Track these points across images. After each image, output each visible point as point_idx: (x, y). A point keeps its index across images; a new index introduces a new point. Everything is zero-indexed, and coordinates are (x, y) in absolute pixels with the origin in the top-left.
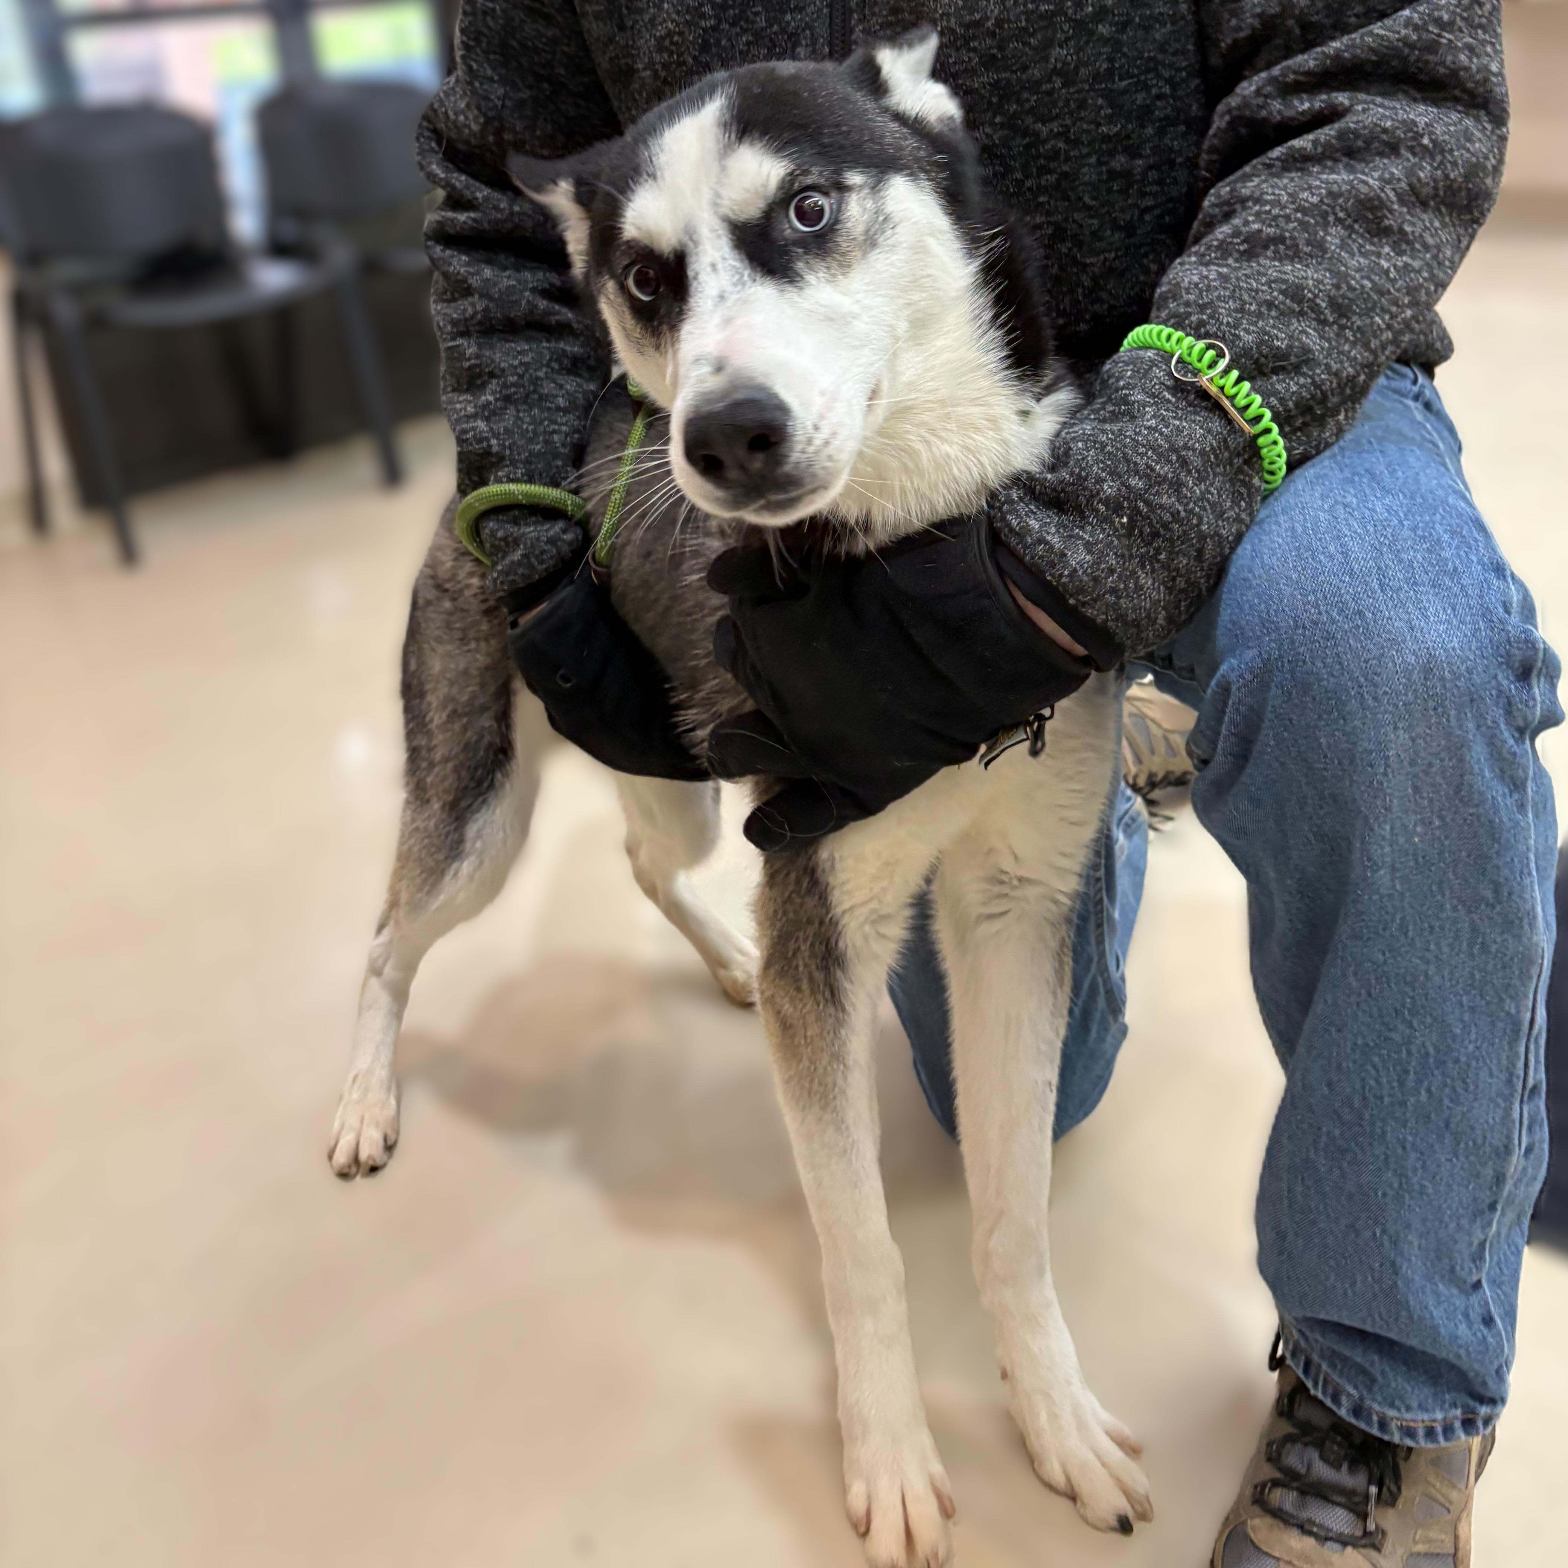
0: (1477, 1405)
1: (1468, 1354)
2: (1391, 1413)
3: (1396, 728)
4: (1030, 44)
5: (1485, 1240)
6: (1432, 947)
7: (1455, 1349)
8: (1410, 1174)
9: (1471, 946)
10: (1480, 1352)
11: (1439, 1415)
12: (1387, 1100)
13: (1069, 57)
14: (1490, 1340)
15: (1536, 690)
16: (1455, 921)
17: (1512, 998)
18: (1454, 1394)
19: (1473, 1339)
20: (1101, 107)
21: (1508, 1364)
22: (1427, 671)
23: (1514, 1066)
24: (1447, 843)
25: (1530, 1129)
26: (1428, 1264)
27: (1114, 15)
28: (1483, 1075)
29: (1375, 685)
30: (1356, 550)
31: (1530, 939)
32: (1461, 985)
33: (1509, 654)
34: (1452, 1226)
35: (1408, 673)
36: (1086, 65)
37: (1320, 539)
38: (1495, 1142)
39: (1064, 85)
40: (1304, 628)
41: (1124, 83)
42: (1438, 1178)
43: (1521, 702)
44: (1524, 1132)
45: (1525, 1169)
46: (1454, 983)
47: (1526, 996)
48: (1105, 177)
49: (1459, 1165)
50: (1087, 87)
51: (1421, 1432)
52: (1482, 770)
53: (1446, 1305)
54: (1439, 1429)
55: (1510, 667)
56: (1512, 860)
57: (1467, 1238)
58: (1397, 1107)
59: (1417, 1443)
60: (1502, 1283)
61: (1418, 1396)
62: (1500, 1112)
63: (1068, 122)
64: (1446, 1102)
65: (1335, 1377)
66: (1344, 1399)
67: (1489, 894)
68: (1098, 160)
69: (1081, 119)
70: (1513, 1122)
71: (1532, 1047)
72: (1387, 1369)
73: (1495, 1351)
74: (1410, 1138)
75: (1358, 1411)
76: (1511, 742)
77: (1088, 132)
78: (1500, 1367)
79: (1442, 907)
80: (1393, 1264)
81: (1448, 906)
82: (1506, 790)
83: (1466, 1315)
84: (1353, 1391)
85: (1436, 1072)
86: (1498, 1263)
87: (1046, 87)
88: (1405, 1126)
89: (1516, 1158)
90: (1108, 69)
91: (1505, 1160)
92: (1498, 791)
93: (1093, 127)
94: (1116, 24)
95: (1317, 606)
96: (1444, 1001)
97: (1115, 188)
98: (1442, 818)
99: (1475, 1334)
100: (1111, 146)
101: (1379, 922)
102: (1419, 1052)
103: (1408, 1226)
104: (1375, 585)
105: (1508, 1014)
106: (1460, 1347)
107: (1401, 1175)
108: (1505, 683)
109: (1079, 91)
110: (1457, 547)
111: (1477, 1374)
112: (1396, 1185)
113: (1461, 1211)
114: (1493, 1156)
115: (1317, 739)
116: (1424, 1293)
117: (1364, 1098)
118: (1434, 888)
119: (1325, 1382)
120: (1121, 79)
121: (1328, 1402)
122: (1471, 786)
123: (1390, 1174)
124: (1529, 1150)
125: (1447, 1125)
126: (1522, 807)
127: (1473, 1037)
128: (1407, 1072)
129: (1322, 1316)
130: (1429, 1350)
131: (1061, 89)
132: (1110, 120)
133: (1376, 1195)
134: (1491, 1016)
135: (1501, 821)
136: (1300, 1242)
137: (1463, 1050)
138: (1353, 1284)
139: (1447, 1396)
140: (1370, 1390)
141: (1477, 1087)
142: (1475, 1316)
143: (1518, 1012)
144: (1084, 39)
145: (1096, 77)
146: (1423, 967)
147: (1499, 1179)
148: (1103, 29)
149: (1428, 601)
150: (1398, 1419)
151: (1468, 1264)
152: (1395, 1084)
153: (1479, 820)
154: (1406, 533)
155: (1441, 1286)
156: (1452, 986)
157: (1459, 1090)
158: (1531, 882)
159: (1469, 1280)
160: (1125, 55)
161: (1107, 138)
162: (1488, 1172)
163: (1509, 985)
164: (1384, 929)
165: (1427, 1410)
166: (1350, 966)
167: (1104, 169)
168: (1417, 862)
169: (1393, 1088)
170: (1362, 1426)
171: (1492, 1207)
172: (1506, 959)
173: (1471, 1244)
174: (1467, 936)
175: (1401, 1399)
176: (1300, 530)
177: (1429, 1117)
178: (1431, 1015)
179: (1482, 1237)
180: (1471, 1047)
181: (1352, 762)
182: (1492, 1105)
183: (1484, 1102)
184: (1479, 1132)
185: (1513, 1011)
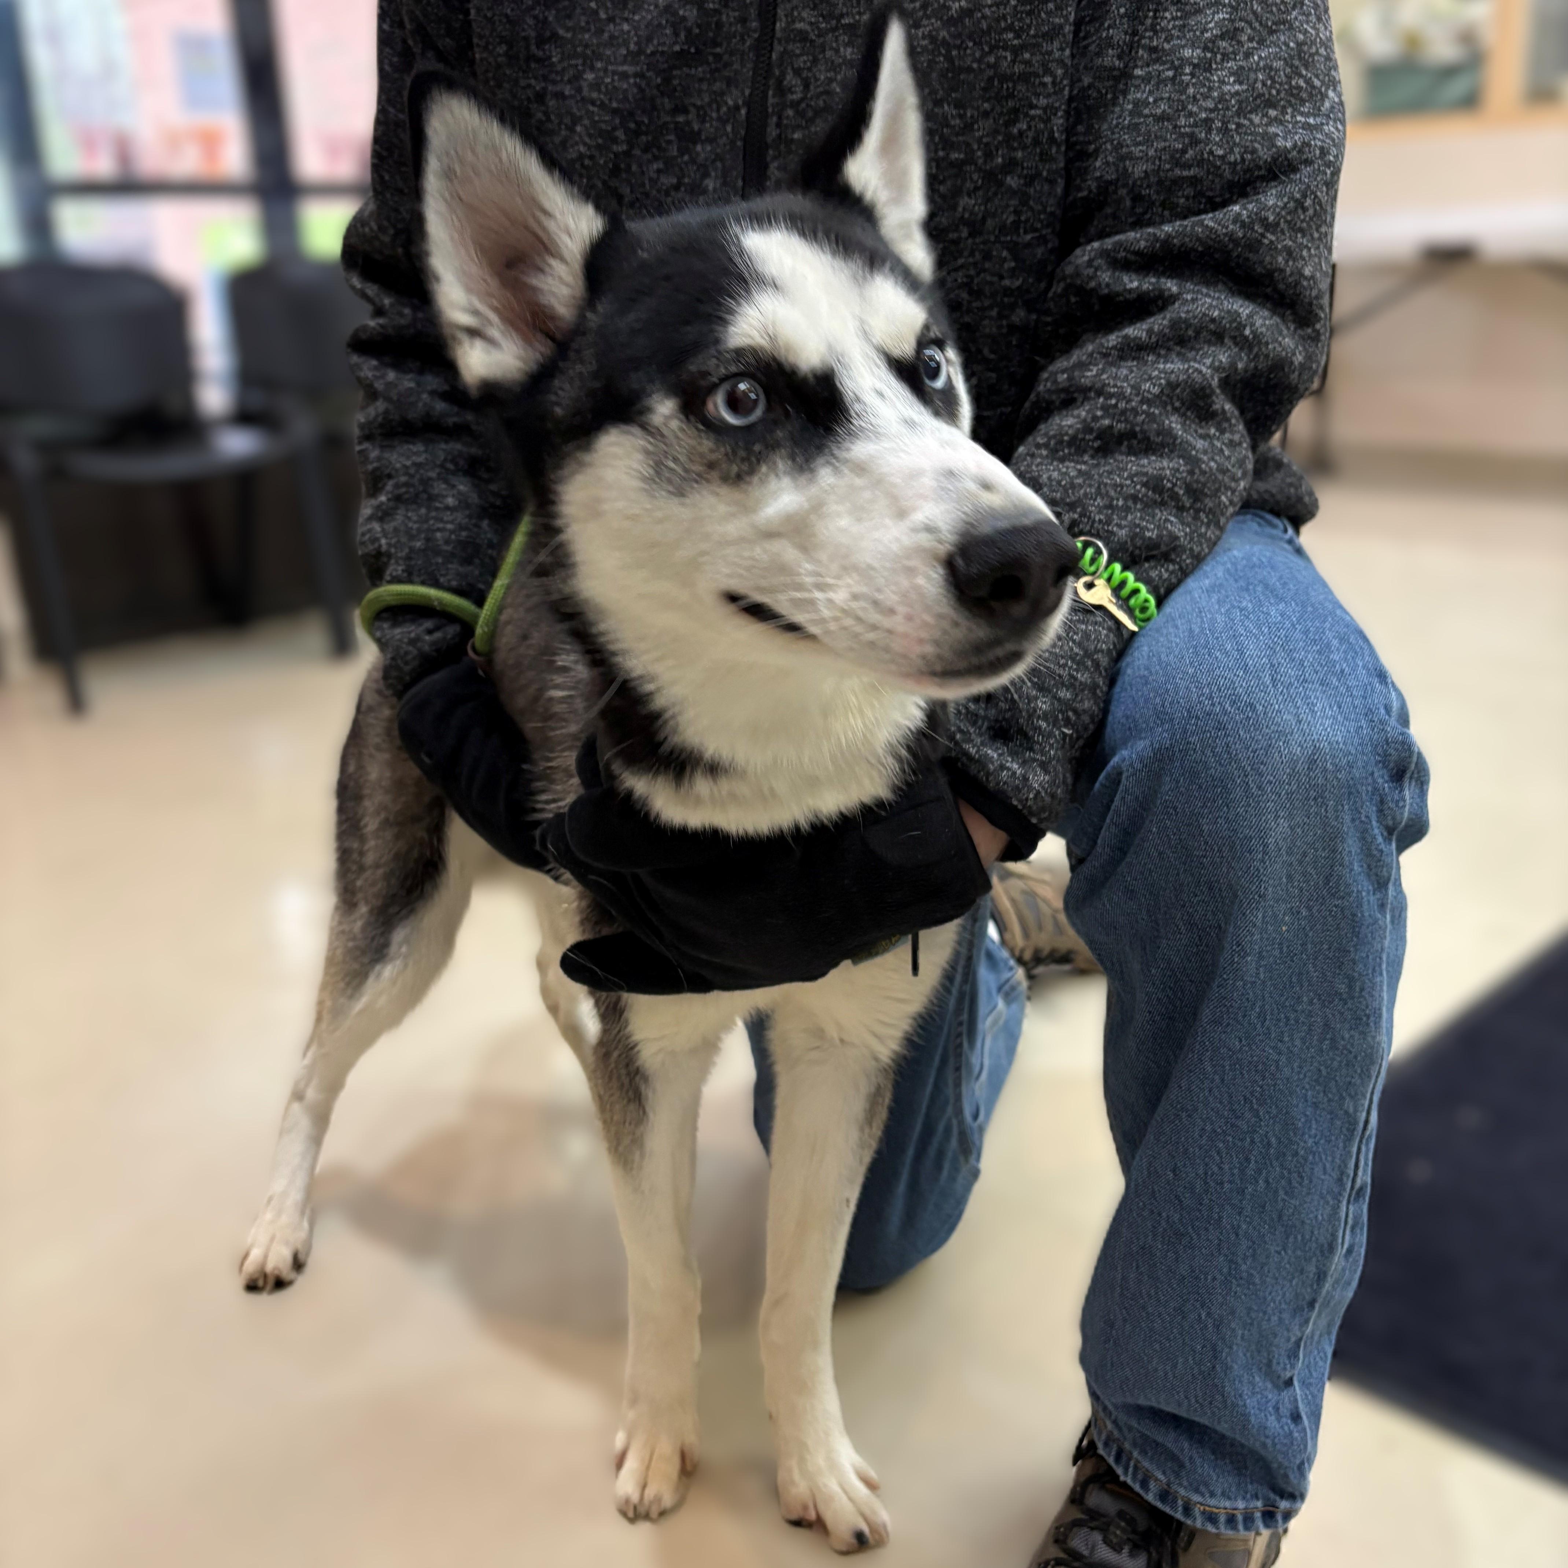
0: (1278, 1498)
1: (1274, 1445)
2: (1196, 1498)
3: (1277, 817)
4: (938, 190)
5: (1301, 1339)
6: (1286, 1039)
7: (1263, 1439)
8: (1240, 1261)
9: (1321, 1041)
10: (1285, 1445)
11: (1241, 1505)
12: (1227, 1186)
13: (977, 208)
14: (1296, 1435)
15: (1407, 793)
16: (1310, 1015)
17: (1352, 1097)
18: (1255, 1485)
19: (1280, 1431)
20: (1005, 260)
21: (1310, 1461)
22: (1312, 762)
23: (1346, 1166)
24: (1310, 934)
25: (1353, 1228)
26: (1248, 1354)
27: (1023, 168)
28: (1318, 1170)
29: (1261, 775)
30: (1251, 649)
31: (1374, 1037)
32: (1307, 1080)
33: (1386, 755)
34: (1275, 1318)
35: (1294, 762)
36: (994, 215)
37: (1217, 638)
38: (1322, 1240)
39: (971, 235)
40: (1197, 718)
41: (1028, 237)
42: (1266, 1269)
43: (1392, 801)
44: (1348, 1232)
45: (1344, 1270)
46: (1301, 1076)
47: (1364, 1096)
48: (1005, 331)
49: (1286, 1258)
50: (992, 238)
51: (1222, 1519)
52: (1351, 863)
53: (1259, 1396)
54: (1240, 1518)
55: (1385, 767)
56: (1368, 956)
57: (1285, 1333)
58: (1235, 1194)
59: (1218, 1528)
60: (1311, 1384)
61: (1222, 1483)
62: (1328, 1210)
63: (972, 272)
64: (1281, 1193)
65: (1146, 1464)
66: (1152, 1485)
67: (1342, 988)
68: (999, 313)
69: (985, 270)
70: (1339, 1220)
71: (1363, 1148)
72: (1195, 1456)
73: (1299, 1446)
74: (1244, 1226)
75: (1164, 1495)
76: (1380, 839)
77: (991, 283)
78: (1302, 1463)
79: (1299, 1000)
80: (1214, 1348)
81: (1305, 999)
82: (1371, 888)
83: (1277, 1409)
84: (1161, 1477)
85: (1275, 1163)
86: (1308, 1366)
87: (953, 236)
88: (1240, 1213)
89: (1338, 1260)
90: (1014, 221)
91: (1327, 1258)
92: (1364, 886)
93: (995, 279)
94: (1026, 177)
95: (1211, 698)
96: (1291, 1094)
97: (1014, 343)
98: (1309, 908)
99: (1282, 1427)
100: (1012, 299)
101: (1239, 1008)
102: (1262, 1141)
103: (1233, 1313)
104: (1267, 680)
105: (1346, 1112)
106: (1267, 1437)
107: (1231, 1261)
108: (1380, 781)
109: (984, 243)
110: (1345, 652)
111: (1280, 1465)
112: (1225, 1270)
113: (1283, 1306)
114: (1318, 1252)
115: (1199, 826)
116: (1240, 1382)
117: (1206, 1183)
118: (1294, 979)
119: (1136, 1468)
120: (1026, 232)
121: (1137, 1488)
122: (1340, 877)
123: (1221, 1259)
124: (1350, 1251)
125: (1280, 1217)
126: (1382, 906)
127: (1313, 1132)
128: (1248, 1160)
129: (1142, 1401)
130: (1238, 1437)
131: (967, 239)
132: (1013, 273)
133: (1206, 1279)
134: (1331, 1113)
135: (1363, 916)
136: (1128, 1327)
137: (1302, 1144)
138: (1175, 1366)
139: (1250, 1487)
140: (1177, 1475)
141: (1311, 1182)
142: (1285, 1410)
143: (1356, 1111)
144: (993, 189)
145: (1003, 229)
146: (1275, 1057)
147: (1321, 1276)
148: (1012, 181)
149: (1316, 698)
150: (1201, 1504)
151: (1284, 1359)
152: (1236, 1171)
153: (1342, 911)
154: (1298, 635)
155: (1257, 1379)
156: (1299, 1079)
157: (1295, 1184)
158: (1381, 982)
159: (1282, 1375)
160: (1031, 209)
161: (1007, 292)
162: (1312, 1269)
163: (1350, 1083)
164: (1244, 1016)
165: (1229, 1498)
166: (1207, 1050)
167: (1004, 322)
168: (1281, 952)
169: (1233, 1175)
170: (1167, 1510)
171: (1312, 1304)
172: (1351, 1056)
173: (1288, 1340)
174: (1319, 1031)
175: (1206, 1485)
176: (1197, 630)
177: (1264, 1207)
178: (1277, 1107)
179: (1299, 1334)
180: (1310, 1142)
181: (1232, 847)
182: (1322, 1203)
183: (1316, 1197)
184: (1307, 1227)
185: (1351, 1110)
